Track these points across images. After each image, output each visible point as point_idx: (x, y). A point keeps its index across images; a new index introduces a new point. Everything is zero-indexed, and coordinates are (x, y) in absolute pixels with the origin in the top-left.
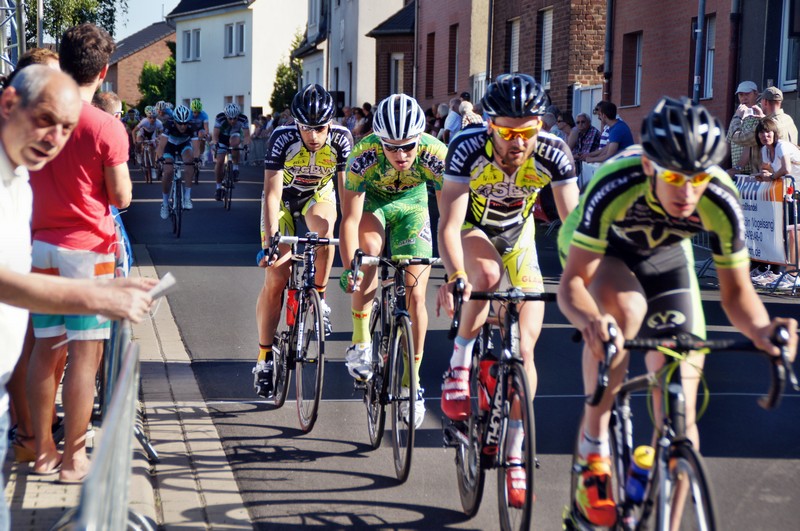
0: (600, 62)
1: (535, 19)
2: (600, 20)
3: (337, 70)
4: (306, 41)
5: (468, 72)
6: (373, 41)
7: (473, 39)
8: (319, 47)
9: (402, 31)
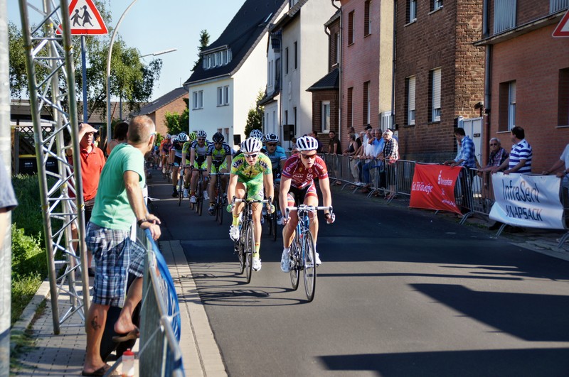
1: (427, 76)
3: (286, 112)
5: (378, 110)
8: (275, 99)
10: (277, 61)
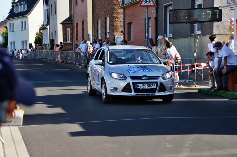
0: (122, 30)
1: (104, 19)
2: (121, 19)
3: (52, 33)
4: (43, 26)
5: (87, 33)
6: (61, 25)
7: (88, 24)
8: (47, 27)
9: (69, 22)
10: (47, 10)
